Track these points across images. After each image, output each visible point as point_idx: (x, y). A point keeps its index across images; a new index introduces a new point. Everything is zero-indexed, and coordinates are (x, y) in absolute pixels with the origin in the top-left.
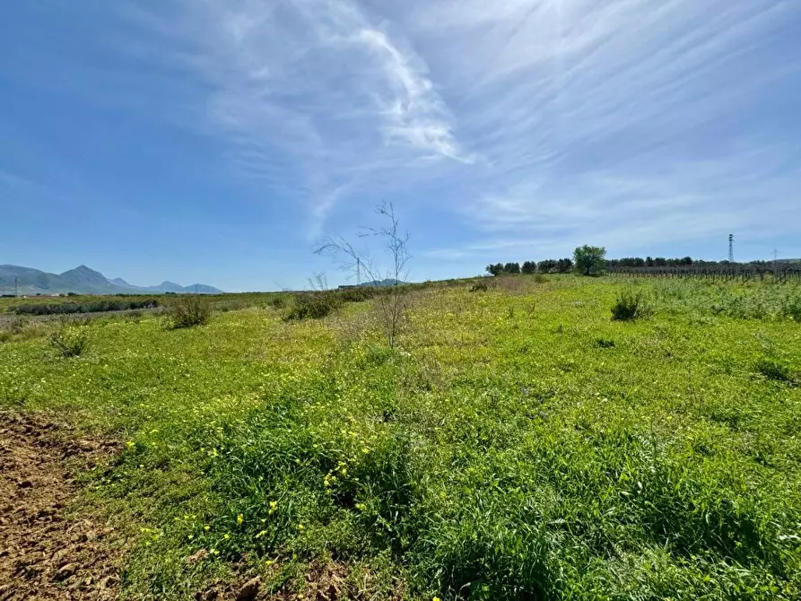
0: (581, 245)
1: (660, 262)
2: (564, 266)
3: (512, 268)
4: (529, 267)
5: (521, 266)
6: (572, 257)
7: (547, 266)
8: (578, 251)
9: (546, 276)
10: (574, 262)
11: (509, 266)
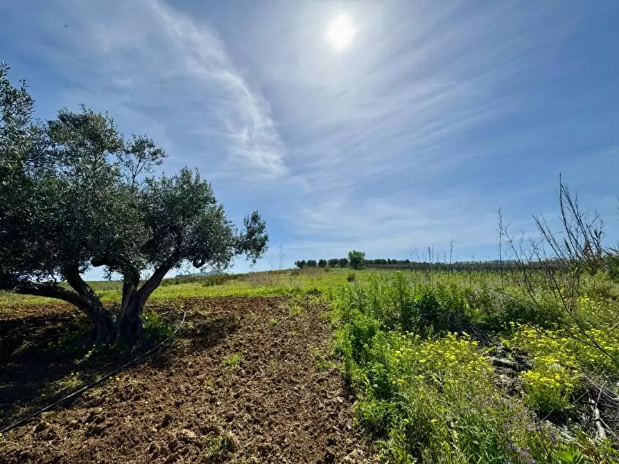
0: (352, 251)
1: (394, 262)
2: (343, 263)
3: (312, 264)
4: (322, 263)
5: (317, 262)
6: (347, 257)
7: (333, 263)
8: (350, 254)
9: (332, 269)
10: (349, 261)
11: (309, 262)
